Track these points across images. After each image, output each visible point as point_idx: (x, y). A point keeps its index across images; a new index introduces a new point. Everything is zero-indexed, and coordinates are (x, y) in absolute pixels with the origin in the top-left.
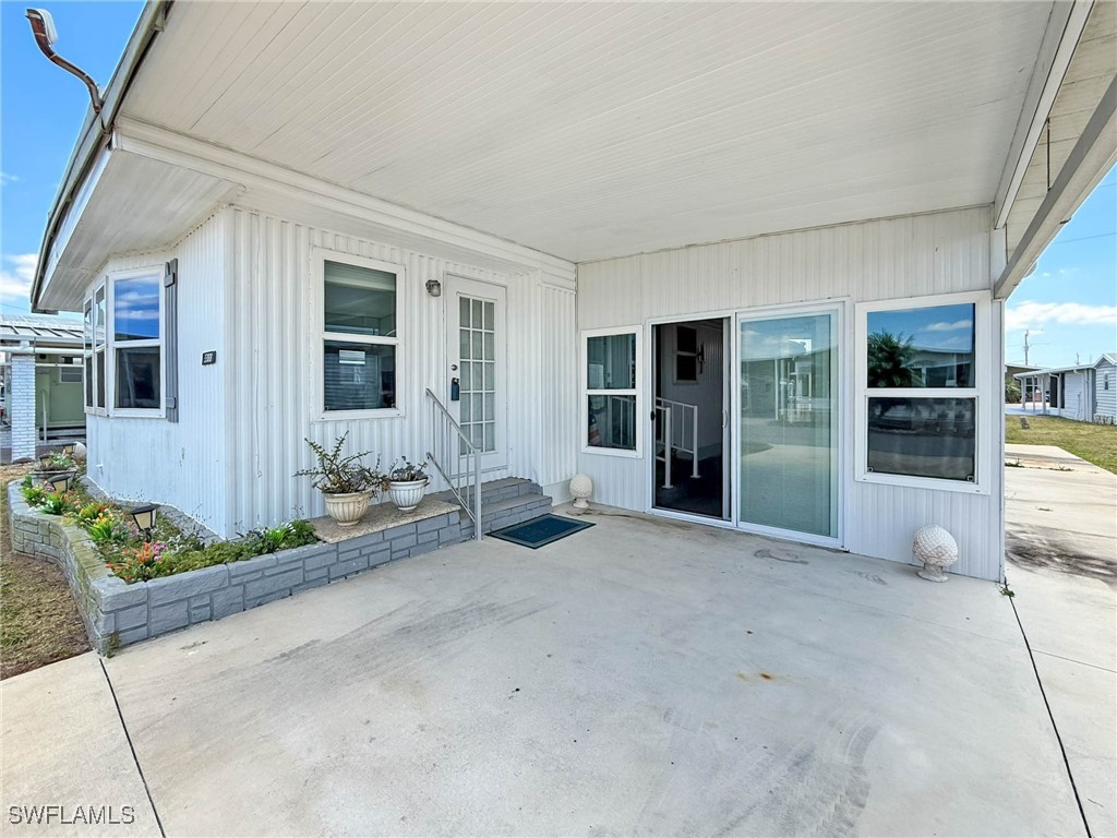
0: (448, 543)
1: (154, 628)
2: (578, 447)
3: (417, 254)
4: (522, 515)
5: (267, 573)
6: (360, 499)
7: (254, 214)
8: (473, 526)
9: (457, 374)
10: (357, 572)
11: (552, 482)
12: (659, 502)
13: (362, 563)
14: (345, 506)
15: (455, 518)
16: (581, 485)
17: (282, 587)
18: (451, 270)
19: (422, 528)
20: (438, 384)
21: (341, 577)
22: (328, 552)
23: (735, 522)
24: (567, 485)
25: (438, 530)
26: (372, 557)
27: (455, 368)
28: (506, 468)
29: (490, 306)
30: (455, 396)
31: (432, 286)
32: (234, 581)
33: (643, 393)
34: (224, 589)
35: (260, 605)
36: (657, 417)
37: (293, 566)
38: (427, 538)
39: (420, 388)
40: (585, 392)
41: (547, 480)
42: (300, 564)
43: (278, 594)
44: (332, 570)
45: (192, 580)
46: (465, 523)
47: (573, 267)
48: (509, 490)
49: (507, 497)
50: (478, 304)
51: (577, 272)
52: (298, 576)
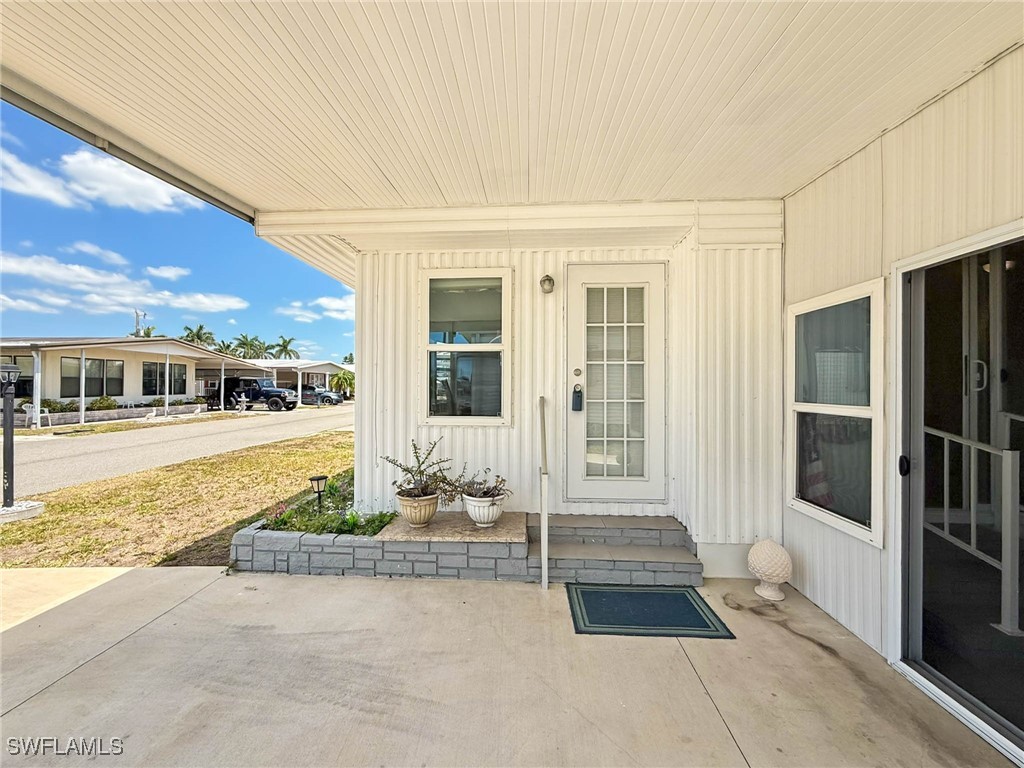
0: (510, 577)
1: (256, 565)
2: (780, 495)
3: (529, 251)
4: (635, 574)
5: (326, 550)
6: (416, 505)
7: (375, 254)
9: (582, 380)
10: (402, 575)
11: (719, 540)
13: (406, 568)
15: (519, 551)
16: (769, 561)
17: (336, 565)
18: (574, 258)
19: (475, 551)
20: (555, 391)
21: (386, 574)
22: (375, 547)
25: (496, 559)
26: (417, 565)
27: (578, 372)
28: (664, 502)
29: (636, 292)
30: (577, 406)
31: (544, 283)
32: (303, 549)
33: (883, 415)
34: (296, 552)
35: (320, 574)
37: (346, 550)
38: (481, 563)
39: (533, 395)
40: (793, 407)
41: (708, 536)
42: (351, 550)
43: (333, 571)
44: (378, 565)
45: (277, 539)
46: (534, 560)
47: (780, 205)
48: (643, 534)
49: (636, 541)
50: (617, 293)
52: (348, 561)
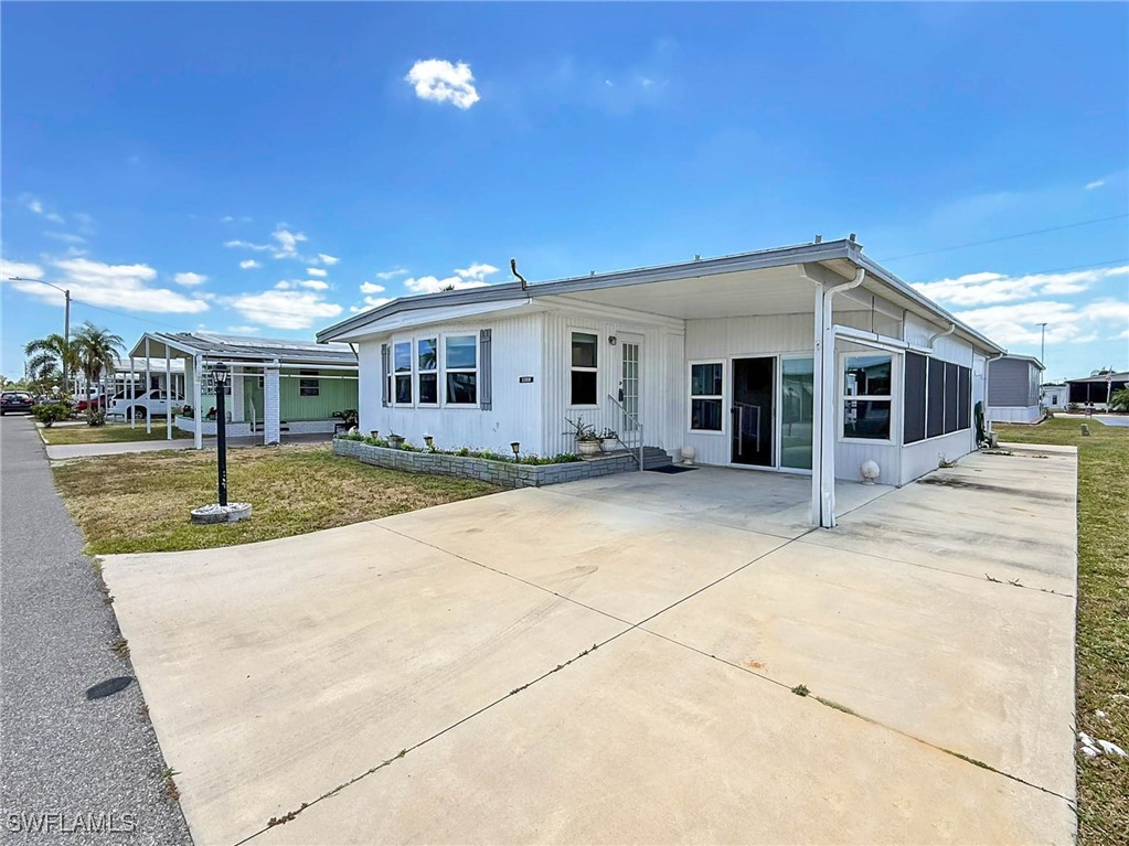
0: (630, 470)
2: (685, 431)
3: (607, 324)
4: (660, 462)
5: (572, 469)
6: (592, 445)
7: (549, 315)
8: (638, 464)
9: (621, 387)
10: (597, 476)
11: (672, 450)
12: (736, 459)
14: (588, 448)
15: (631, 459)
16: (688, 451)
18: (622, 330)
20: (613, 391)
21: (592, 476)
23: (778, 467)
24: (679, 452)
25: (625, 464)
26: (602, 470)
27: (620, 383)
29: (636, 347)
30: (621, 399)
31: (611, 339)
32: (564, 470)
33: (726, 396)
34: (561, 472)
36: (735, 412)
37: (579, 468)
38: (620, 466)
39: (606, 394)
40: (690, 397)
41: (670, 449)
44: (589, 473)
46: (635, 462)
47: (683, 322)
48: (650, 451)
50: (631, 346)
51: (685, 325)
